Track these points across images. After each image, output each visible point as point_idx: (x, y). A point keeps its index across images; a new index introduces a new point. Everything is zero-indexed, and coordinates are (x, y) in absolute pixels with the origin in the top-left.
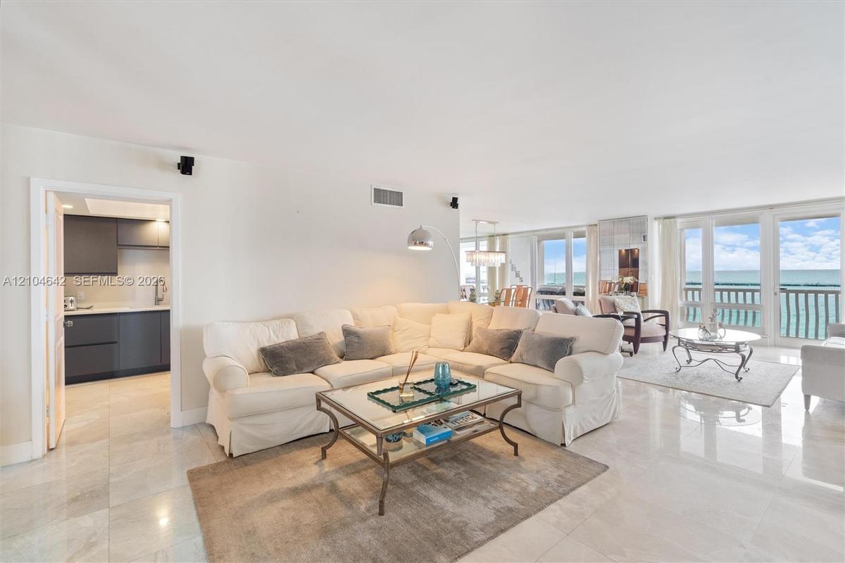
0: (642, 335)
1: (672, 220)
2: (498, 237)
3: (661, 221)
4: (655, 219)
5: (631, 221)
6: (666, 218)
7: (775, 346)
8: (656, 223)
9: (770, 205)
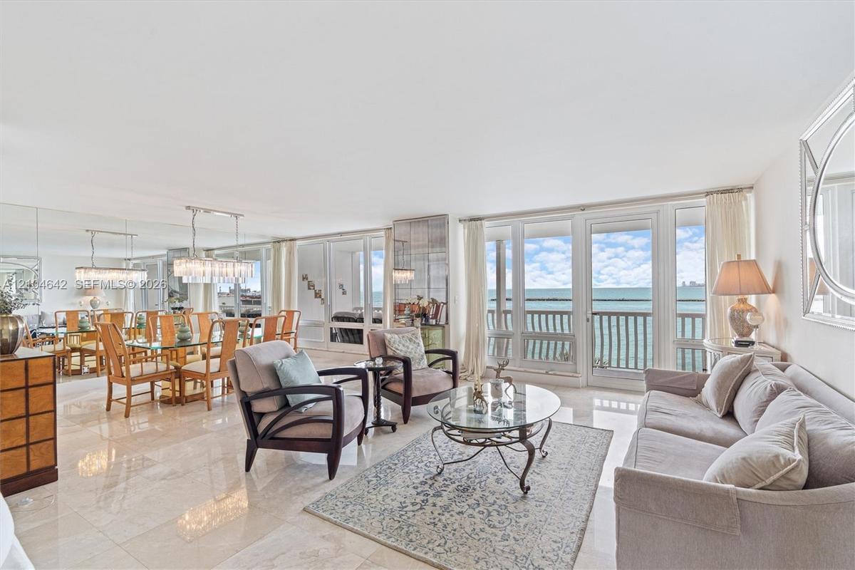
0: (415, 394)
1: (478, 222)
2: (284, 244)
3: (467, 224)
4: (460, 221)
5: (430, 223)
6: (471, 220)
7: (589, 386)
8: (461, 226)
9: (583, 206)
